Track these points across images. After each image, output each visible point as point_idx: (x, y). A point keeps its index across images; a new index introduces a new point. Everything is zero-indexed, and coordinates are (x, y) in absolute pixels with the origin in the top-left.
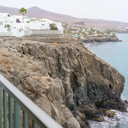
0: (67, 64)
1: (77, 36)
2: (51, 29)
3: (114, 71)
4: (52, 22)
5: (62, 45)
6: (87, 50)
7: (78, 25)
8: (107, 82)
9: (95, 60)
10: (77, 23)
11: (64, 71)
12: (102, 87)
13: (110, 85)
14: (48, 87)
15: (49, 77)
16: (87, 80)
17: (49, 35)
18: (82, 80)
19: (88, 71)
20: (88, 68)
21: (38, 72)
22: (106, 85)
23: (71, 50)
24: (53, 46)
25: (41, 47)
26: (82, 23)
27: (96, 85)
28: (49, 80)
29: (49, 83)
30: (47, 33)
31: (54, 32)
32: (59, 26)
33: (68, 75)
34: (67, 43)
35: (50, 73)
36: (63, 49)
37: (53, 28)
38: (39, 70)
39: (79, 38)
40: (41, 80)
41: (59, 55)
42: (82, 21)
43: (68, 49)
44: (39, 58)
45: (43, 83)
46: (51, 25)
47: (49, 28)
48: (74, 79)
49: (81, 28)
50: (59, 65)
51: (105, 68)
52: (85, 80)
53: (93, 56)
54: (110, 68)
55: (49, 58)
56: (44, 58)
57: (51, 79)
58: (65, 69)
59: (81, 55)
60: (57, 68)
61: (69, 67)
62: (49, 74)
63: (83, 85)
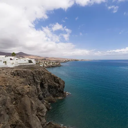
0: (38, 78)
1: (43, 65)
2: (29, 63)
3: (60, 79)
4: (29, 59)
5: (35, 70)
6: (48, 71)
7: (43, 60)
8: (57, 85)
9: (51, 75)
10: (43, 59)
11: (37, 82)
12: (55, 87)
13: (59, 86)
14: (28, 91)
15: (28, 86)
16: (48, 85)
17: (28, 65)
18: (46, 85)
19: (48, 80)
20: (48, 79)
21: (23, 84)
22: (57, 86)
23: (40, 71)
24: (30, 71)
25: (24, 72)
26: (45, 59)
27: (52, 87)
28: (29, 87)
29: (29, 89)
30: (27, 64)
31: (31, 64)
32: (33, 61)
33: (39, 84)
34: (38, 68)
35: (30, 83)
36: (36, 71)
37: (30, 62)
39: (44, 66)
40: (24, 88)
41: (34, 74)
42: (45, 58)
43: (38, 71)
44: (23, 77)
45: (25, 89)
46: (29, 60)
47: (28, 62)
48: (42, 85)
49: (44, 61)
50: (34, 79)
51: (56, 78)
52: (47, 85)
53: (50, 74)
54: (58, 78)
55: (29, 76)
56: (26, 77)
57: (30, 86)
58: (37, 81)
59: (44, 74)
60: (33, 81)
61: (39, 80)
63: (46, 87)
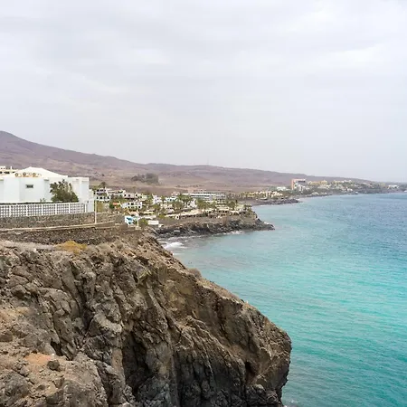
1: (138, 218)
2: (55, 200)
3: (259, 319)
4: (56, 178)
5: (92, 247)
6: (172, 261)
7: (139, 185)
8: (237, 356)
9: (199, 288)
10: (136, 179)
11: (102, 331)
12: (224, 372)
13: (248, 365)
14: (51, 391)
15: (53, 357)
16: (176, 355)
17: (51, 220)
18: (161, 357)
19: (180, 325)
20: (178, 316)
21: (16, 340)
22: (236, 365)
23: (122, 261)
24: (63, 253)
25: (25, 260)
26: (151, 178)
27: (206, 368)
28: (54, 367)
29: (55, 376)
30: (42, 211)
31: (69, 208)
32: (80, 187)
33: (117, 342)
34: (108, 240)
35: (57, 340)
36: (97, 260)
37: (62, 194)
38: (20, 335)
39: (143, 223)
40: (26, 369)
41: (84, 280)
42: (150, 172)
43: (112, 259)
44: (19, 295)
45: (33, 376)
46: (54, 186)
47: (49, 197)
48: (136, 353)
49: (148, 193)
50: (85, 313)
51: (229, 311)
52: (170, 353)
53: (192, 279)
54: (244, 312)
55: (53, 292)
56: (35, 295)
57: (62, 361)
58: (106, 324)
59: (153, 277)
60: (79, 323)
61: (117, 317)
62: (53, 344)
63: (163, 370)
